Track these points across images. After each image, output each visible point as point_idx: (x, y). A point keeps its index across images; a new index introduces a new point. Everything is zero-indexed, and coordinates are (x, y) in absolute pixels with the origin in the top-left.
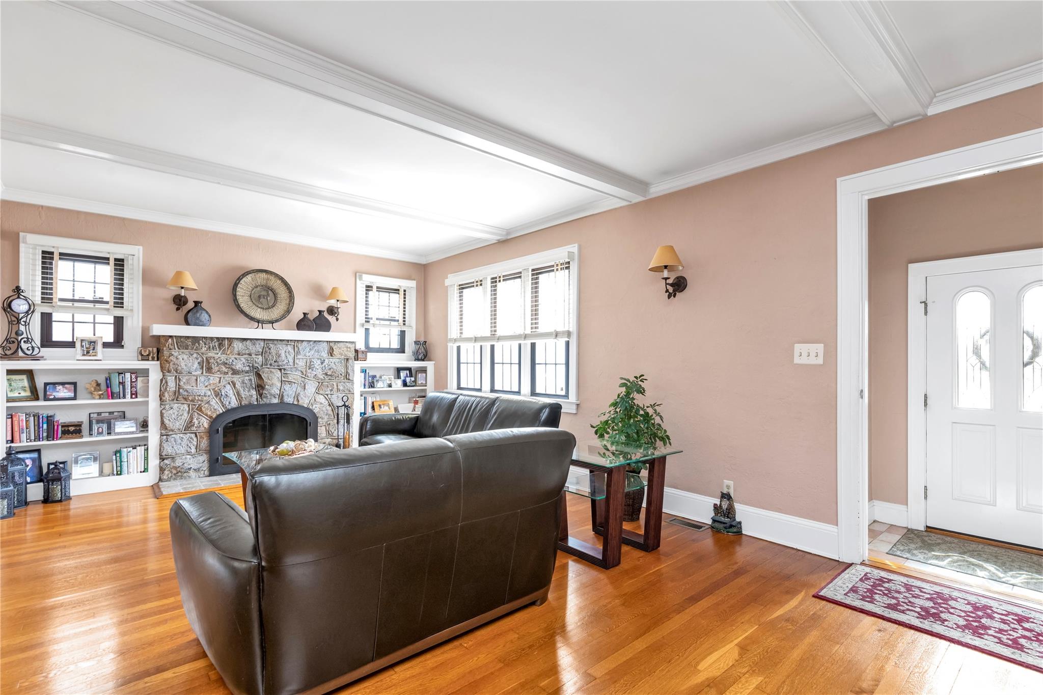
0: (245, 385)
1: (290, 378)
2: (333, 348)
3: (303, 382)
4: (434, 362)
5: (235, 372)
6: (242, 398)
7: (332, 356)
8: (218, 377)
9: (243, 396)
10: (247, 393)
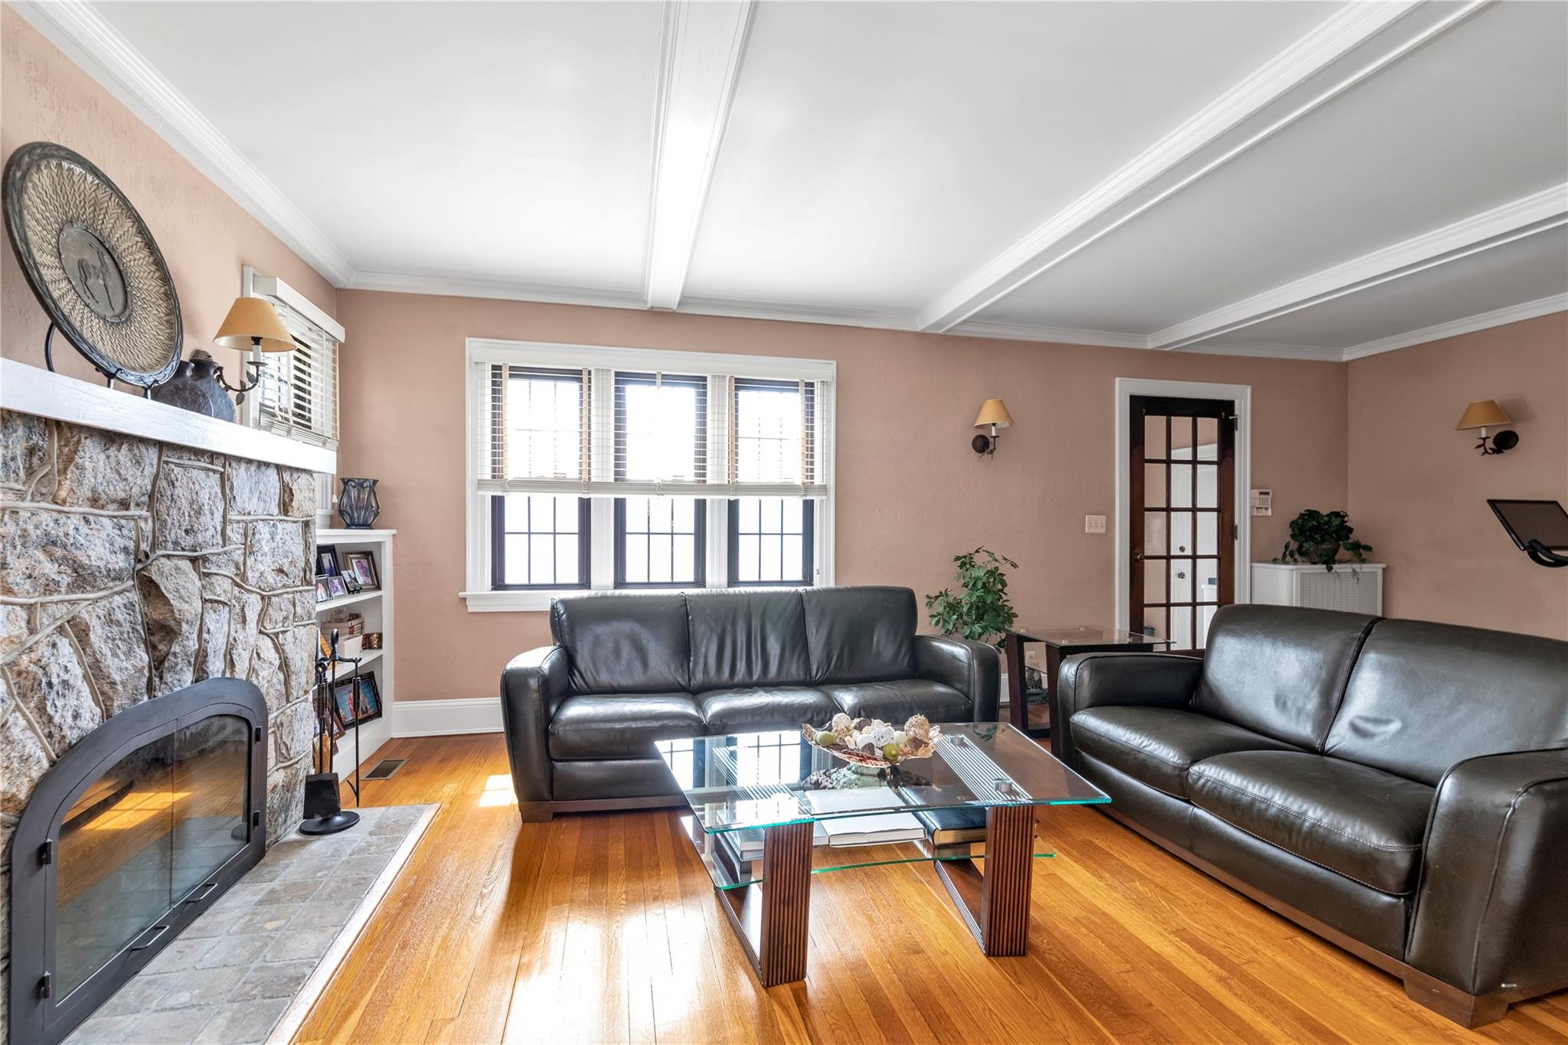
0: (115, 629)
1: (218, 590)
2: (291, 490)
3: (238, 599)
4: (394, 532)
5: (83, 577)
6: (113, 684)
7: (286, 513)
8: (21, 605)
9: (117, 678)
10: (125, 664)
